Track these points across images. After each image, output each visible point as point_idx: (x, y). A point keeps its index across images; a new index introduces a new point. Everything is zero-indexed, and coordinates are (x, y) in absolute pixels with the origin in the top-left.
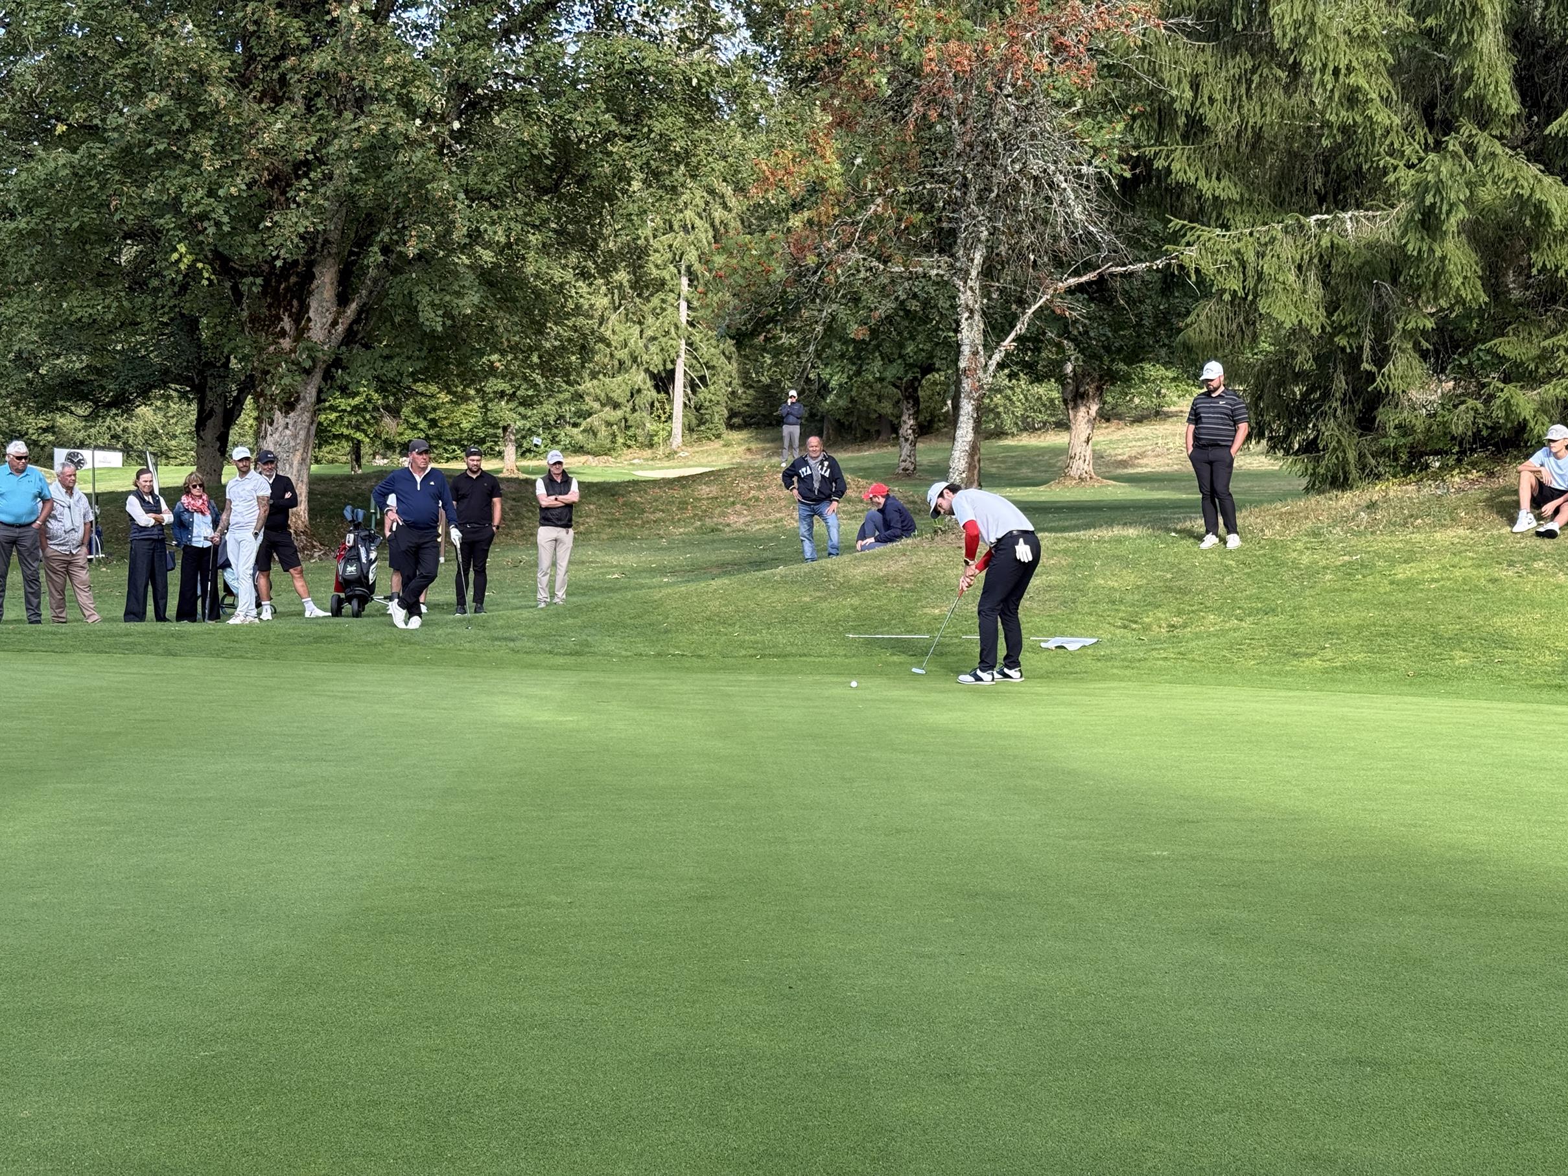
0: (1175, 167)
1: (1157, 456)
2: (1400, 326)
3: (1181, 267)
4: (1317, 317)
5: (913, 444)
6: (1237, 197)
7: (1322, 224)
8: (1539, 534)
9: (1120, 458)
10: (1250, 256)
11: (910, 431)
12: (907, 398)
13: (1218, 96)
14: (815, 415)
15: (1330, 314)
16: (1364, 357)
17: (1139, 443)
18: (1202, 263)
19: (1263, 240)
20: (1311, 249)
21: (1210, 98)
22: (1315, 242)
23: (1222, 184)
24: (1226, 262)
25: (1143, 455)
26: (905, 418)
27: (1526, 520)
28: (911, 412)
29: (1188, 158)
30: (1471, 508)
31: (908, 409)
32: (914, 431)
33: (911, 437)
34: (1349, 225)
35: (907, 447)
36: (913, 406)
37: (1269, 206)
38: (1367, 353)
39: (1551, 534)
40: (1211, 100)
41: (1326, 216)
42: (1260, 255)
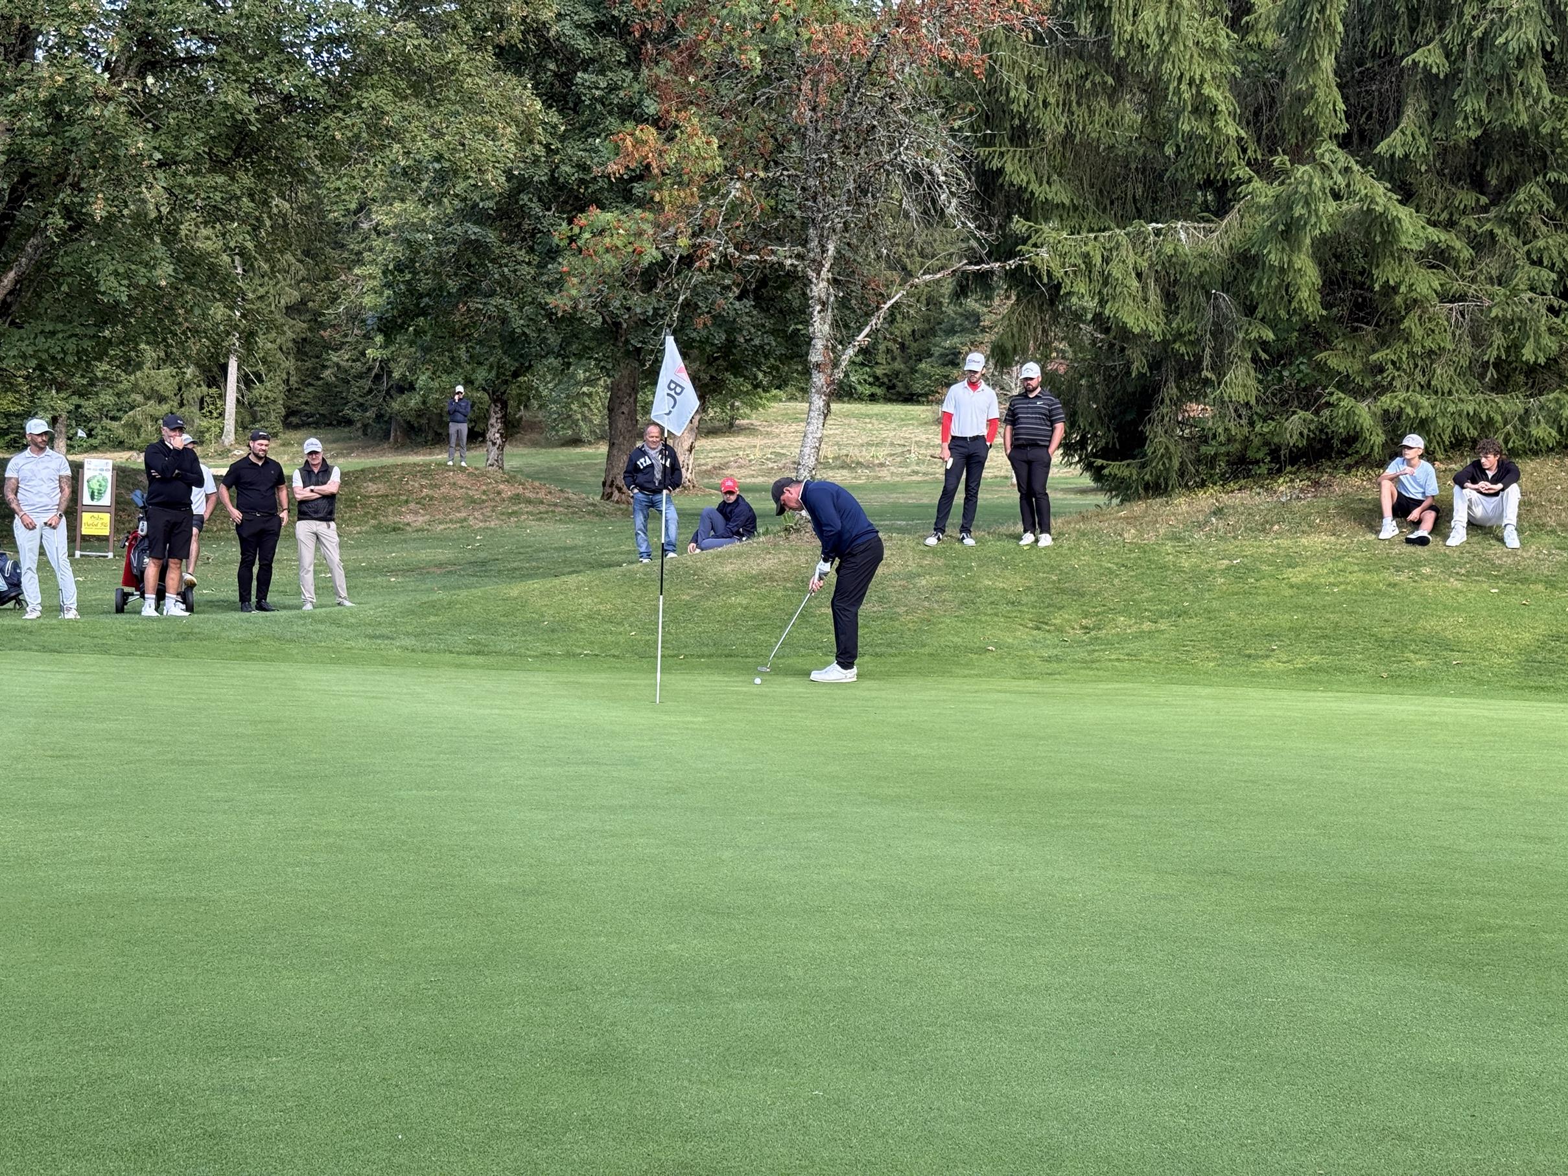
0: (1009, 168)
1: (740, 467)
2: (1241, 336)
3: (1033, 268)
4: (1158, 324)
5: (501, 448)
6: (1067, 202)
7: (1158, 233)
8: (1409, 541)
9: (704, 468)
10: (1098, 260)
11: (497, 435)
12: (495, 401)
13: (1052, 100)
14: (382, 416)
15: (1169, 322)
16: (1205, 364)
17: (719, 454)
18: (1052, 265)
19: (1108, 246)
20: (1150, 257)
21: (1044, 102)
22: (1154, 252)
23: (1054, 188)
24: (1075, 265)
25: (726, 465)
26: (493, 421)
27: (1389, 528)
28: (499, 415)
29: (1020, 160)
30: (1325, 514)
31: (496, 413)
32: (502, 435)
33: (499, 442)
34: (1183, 236)
35: (494, 452)
36: (501, 409)
37: (1094, 212)
38: (1207, 361)
39: (1423, 541)
40: (1046, 104)
41: (1160, 225)
42: (1106, 260)
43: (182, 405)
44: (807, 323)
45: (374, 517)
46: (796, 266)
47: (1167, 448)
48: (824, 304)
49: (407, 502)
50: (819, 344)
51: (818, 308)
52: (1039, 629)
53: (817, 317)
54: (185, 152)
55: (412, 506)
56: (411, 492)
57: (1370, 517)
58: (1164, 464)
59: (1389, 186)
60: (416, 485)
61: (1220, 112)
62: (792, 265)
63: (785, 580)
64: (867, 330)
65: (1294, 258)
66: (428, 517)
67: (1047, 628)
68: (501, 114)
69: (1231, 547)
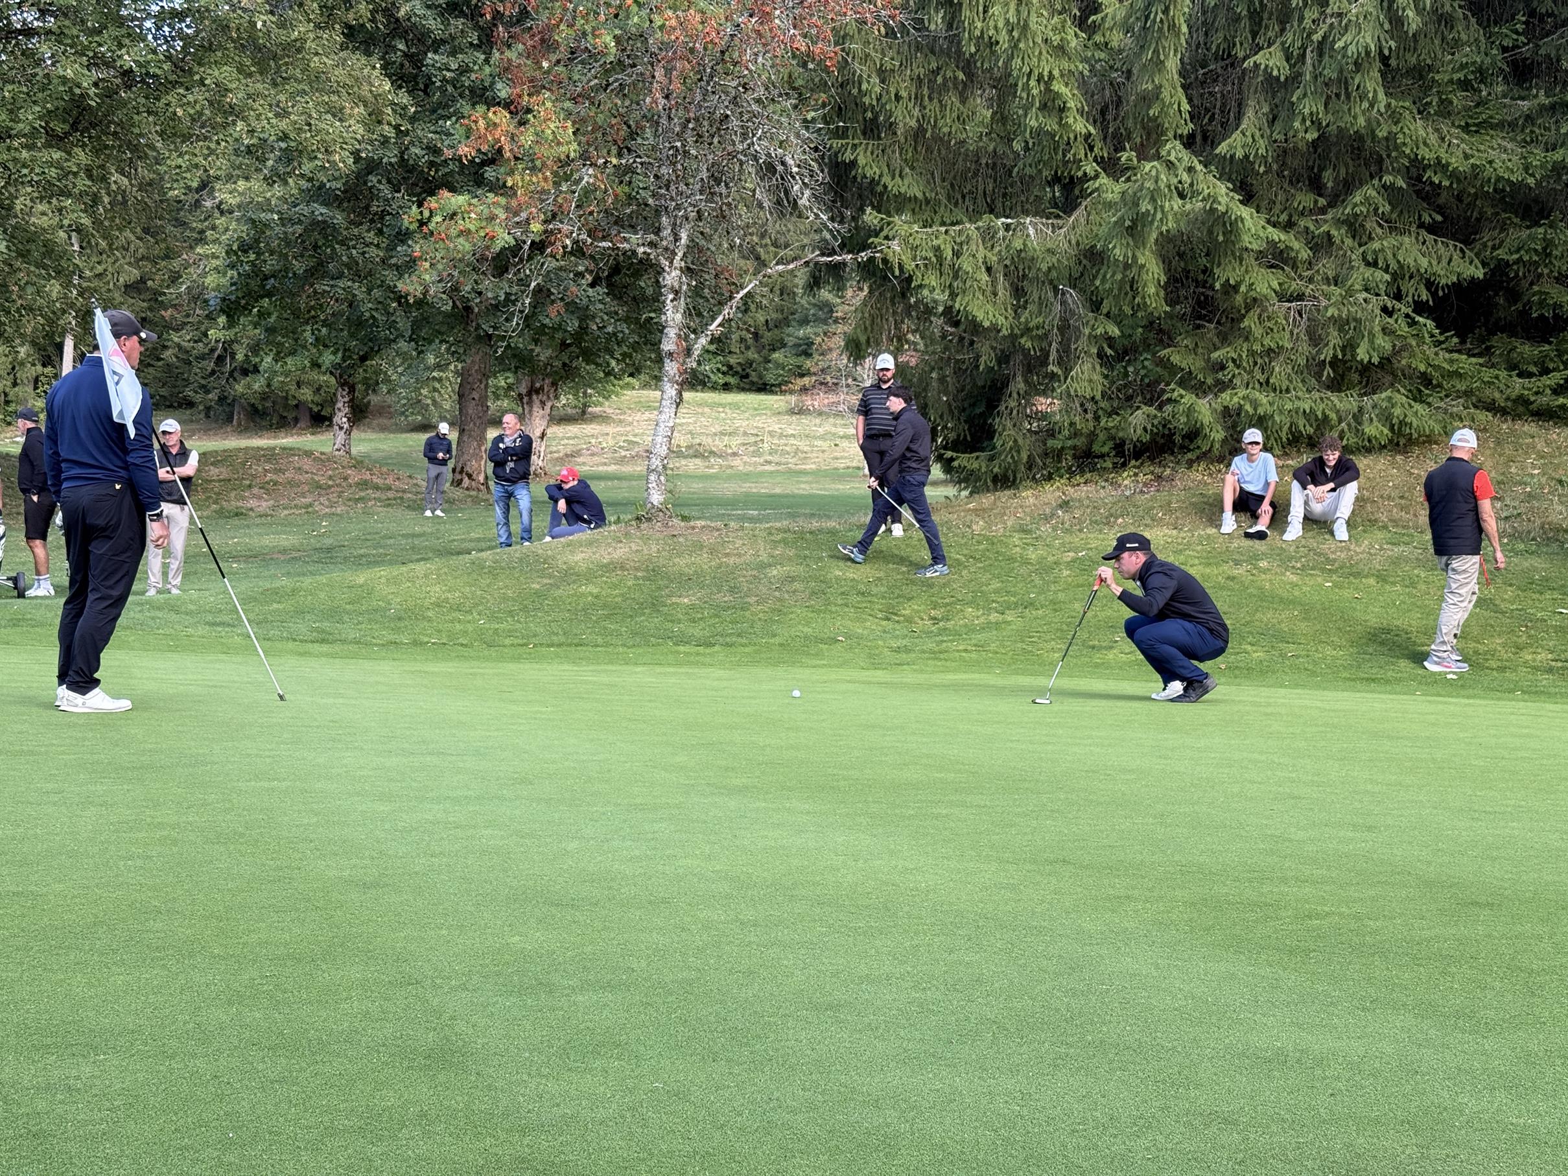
0: (861, 161)
1: (592, 455)
2: (1087, 331)
3: (885, 261)
4: (1006, 318)
5: (348, 433)
6: (920, 195)
7: (1007, 227)
8: (1248, 535)
9: (556, 455)
10: (948, 254)
11: (345, 420)
12: (342, 385)
13: (904, 94)
14: (226, 398)
15: (1017, 315)
16: (1051, 358)
17: (571, 442)
18: (903, 258)
19: (958, 240)
20: (1000, 251)
21: (896, 95)
22: (1004, 246)
23: (906, 182)
24: (926, 259)
25: (578, 453)
26: (340, 405)
27: (1229, 522)
28: (346, 399)
29: (872, 153)
30: (1167, 508)
31: (343, 397)
32: (349, 419)
33: (346, 426)
34: (1031, 231)
35: (341, 436)
36: (349, 393)
37: (946, 206)
38: (1053, 356)
39: (1261, 536)
40: (898, 97)
41: (1009, 221)
42: (957, 254)
43: (15, 384)
44: (660, 311)
45: (216, 502)
46: (649, 254)
47: (1015, 441)
48: (676, 292)
49: (250, 486)
50: (672, 332)
51: (671, 296)
52: (888, 619)
53: (669, 305)
54: (21, 126)
55: (255, 490)
56: (254, 477)
57: (1211, 511)
58: (1012, 457)
59: (1231, 186)
60: (260, 469)
61: (1069, 109)
62: (644, 253)
63: (637, 569)
64: (719, 320)
65: (1138, 254)
66: (272, 502)
67: (897, 618)
68: (349, 94)
69: (1076, 540)
